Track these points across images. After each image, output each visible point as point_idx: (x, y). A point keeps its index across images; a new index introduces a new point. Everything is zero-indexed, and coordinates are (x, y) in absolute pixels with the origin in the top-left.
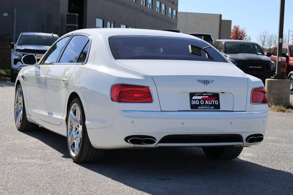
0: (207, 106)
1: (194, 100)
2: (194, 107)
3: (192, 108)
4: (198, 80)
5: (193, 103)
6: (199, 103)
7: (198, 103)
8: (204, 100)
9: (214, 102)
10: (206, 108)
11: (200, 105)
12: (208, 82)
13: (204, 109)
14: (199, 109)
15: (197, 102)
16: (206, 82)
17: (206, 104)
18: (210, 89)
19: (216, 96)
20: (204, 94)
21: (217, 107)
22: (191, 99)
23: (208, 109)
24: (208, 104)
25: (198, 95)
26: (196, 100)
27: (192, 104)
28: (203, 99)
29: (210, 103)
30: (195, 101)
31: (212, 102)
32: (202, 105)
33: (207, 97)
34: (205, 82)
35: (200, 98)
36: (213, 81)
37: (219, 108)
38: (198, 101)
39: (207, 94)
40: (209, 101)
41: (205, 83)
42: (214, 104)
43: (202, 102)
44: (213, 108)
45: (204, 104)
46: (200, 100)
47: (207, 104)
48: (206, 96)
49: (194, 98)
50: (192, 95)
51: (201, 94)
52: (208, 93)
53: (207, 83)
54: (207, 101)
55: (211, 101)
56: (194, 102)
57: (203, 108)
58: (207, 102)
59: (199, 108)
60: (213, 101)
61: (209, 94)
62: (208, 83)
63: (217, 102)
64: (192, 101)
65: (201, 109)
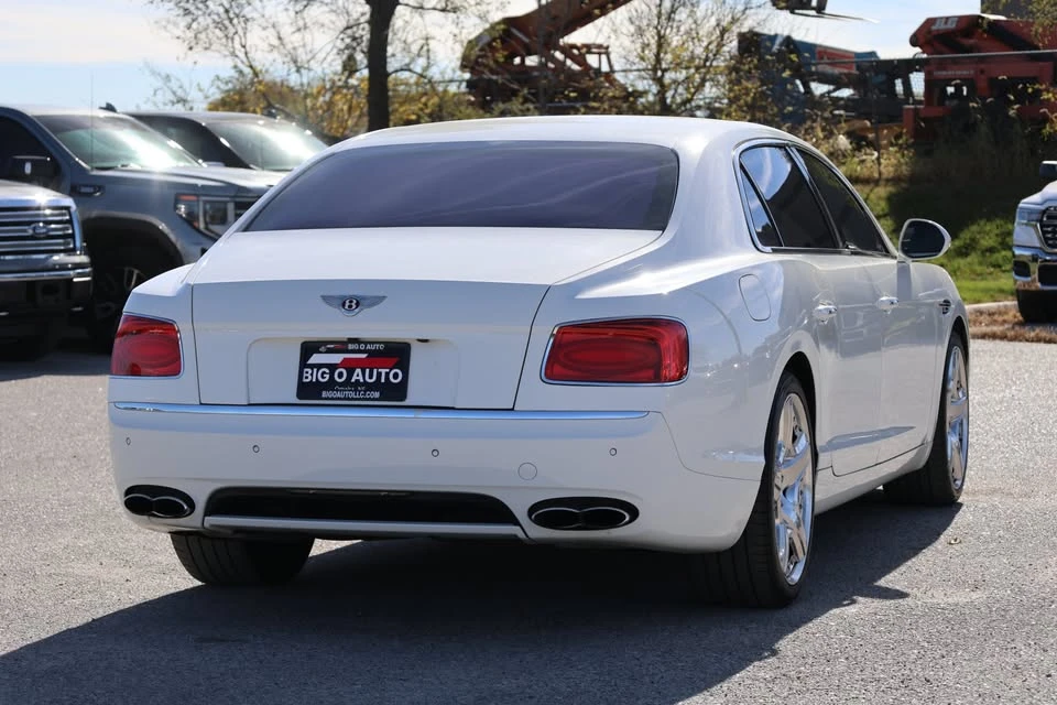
0: (356, 390)
1: (312, 366)
2: (309, 392)
3: (299, 396)
4: (324, 298)
5: (307, 378)
6: (327, 376)
7: (324, 378)
8: (350, 366)
9: (387, 374)
10: (352, 395)
11: (331, 385)
12: (358, 304)
13: (345, 399)
14: (326, 399)
15: (324, 373)
16: (351, 302)
17: (353, 380)
18: (373, 327)
19: (397, 354)
20: (351, 347)
21: (394, 393)
22: (304, 364)
23: (356, 399)
24: (362, 380)
25: (329, 351)
26: (319, 366)
27: (305, 380)
28: (345, 363)
29: (371, 377)
30: (315, 370)
31: (379, 374)
32: (341, 384)
33: (364, 356)
34: (347, 304)
35: (337, 358)
36: (378, 300)
37: (403, 398)
38: (327, 371)
39: (362, 347)
40: (368, 370)
41: (344, 305)
42: (383, 381)
43: (340, 375)
44: (377, 395)
45: (348, 382)
46: (332, 367)
47: (357, 381)
48: (359, 351)
49: (315, 359)
50: (309, 348)
51: (340, 346)
52: (366, 343)
53: (350, 306)
54: (358, 371)
55: (375, 371)
56: (312, 375)
57: (339, 395)
58: (358, 375)
59: (324, 394)
60: (383, 371)
61: (368, 347)
62: (354, 307)
63: (396, 376)
64: (306, 370)
65: (332, 399)
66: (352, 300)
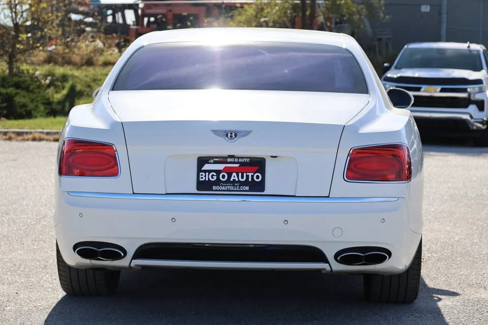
0: (234, 185)
1: (205, 171)
2: (204, 186)
3: (198, 189)
4: (214, 131)
5: (202, 178)
6: (215, 177)
7: (213, 178)
8: (229, 172)
9: (252, 176)
10: (232, 188)
11: (218, 182)
12: (236, 135)
13: (227, 191)
14: (215, 190)
15: (213, 175)
16: (231, 134)
17: (231, 180)
18: (244, 149)
19: (258, 164)
20: (229, 160)
21: (258, 187)
22: (199, 170)
23: (234, 191)
24: (237, 180)
25: (215, 162)
26: (210, 171)
27: (201, 180)
28: (225, 170)
29: (242, 178)
30: (207, 173)
31: (247, 176)
32: (223, 182)
33: (237, 165)
34: (229, 135)
35: (220, 167)
36: (247, 133)
37: (263, 190)
38: (215, 174)
39: (236, 160)
40: (240, 174)
41: (227, 136)
42: (250, 180)
43: (223, 177)
44: (247, 188)
45: (228, 181)
46: (218, 172)
47: (234, 180)
48: (234, 163)
49: (207, 167)
50: (202, 161)
51: (222, 160)
52: (238, 158)
53: (231, 136)
54: (234, 174)
55: (245, 174)
56: (205, 176)
57: (223, 188)
58: (234, 177)
59: (214, 188)
60: (250, 174)
61: (240, 160)
62: (234, 137)
63: (258, 177)
64: (201, 173)
65: (219, 190)
66: (231, 133)
